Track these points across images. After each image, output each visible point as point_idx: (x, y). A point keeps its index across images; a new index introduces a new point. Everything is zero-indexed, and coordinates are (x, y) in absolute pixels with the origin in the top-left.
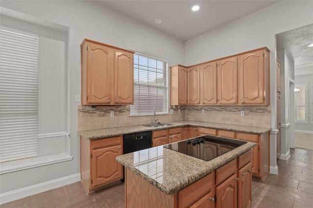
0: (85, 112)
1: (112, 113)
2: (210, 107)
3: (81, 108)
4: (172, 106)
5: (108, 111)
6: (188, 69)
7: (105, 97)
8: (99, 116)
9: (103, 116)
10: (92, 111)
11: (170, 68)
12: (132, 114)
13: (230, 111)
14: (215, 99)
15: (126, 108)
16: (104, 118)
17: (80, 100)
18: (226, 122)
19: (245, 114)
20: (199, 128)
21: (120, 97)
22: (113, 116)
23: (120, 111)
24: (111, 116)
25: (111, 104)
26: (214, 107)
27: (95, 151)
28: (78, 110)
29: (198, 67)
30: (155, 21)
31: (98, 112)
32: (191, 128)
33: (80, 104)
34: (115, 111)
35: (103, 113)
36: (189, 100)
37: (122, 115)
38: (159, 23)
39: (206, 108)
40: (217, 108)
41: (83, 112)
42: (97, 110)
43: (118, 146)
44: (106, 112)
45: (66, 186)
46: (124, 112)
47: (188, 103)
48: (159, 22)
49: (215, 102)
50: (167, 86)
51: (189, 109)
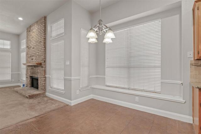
0: (198, 66)
3: (193, 62)
17: (192, 56)
28: (190, 64)
33: (193, 59)
41: (195, 66)
45: (179, 121)
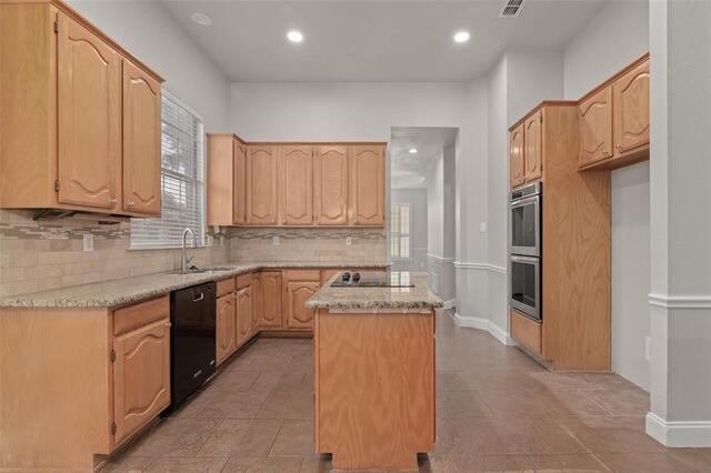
1: (89, 240)
2: (292, 231)
4: (211, 227)
5: (79, 233)
6: (249, 147)
7: (104, 187)
8: (53, 247)
9: (62, 249)
10: (32, 229)
11: (208, 135)
12: (134, 245)
13: (328, 237)
14: (309, 214)
15: (122, 226)
16: (68, 253)
18: (322, 258)
19: (353, 242)
20: (284, 273)
22: (91, 249)
23: (108, 235)
24: (86, 249)
25: (114, 212)
26: (298, 231)
27: (120, 339)
29: (275, 148)
30: (194, 16)
31: (49, 236)
32: (264, 274)
34: (95, 236)
35: (64, 237)
36: (249, 214)
37: (112, 245)
38: (204, 23)
39: (284, 233)
40: (306, 233)
43: (163, 322)
44: (72, 235)
47: (249, 221)
48: (203, 20)
49: (309, 221)
50: (202, 180)
51: (240, 237)
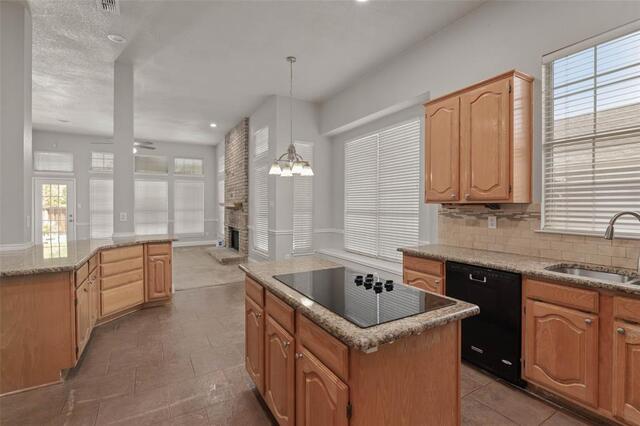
1: (492, 220)
5: (484, 216)
7: (449, 188)
8: (468, 223)
12: (544, 227)
15: (528, 210)
16: (476, 228)
21: (475, 187)
22: (495, 227)
23: (512, 218)
24: (490, 227)
31: (465, 217)
34: (498, 217)
35: (473, 218)
37: (516, 226)
42: (464, 212)
44: (479, 217)
46: (521, 219)
